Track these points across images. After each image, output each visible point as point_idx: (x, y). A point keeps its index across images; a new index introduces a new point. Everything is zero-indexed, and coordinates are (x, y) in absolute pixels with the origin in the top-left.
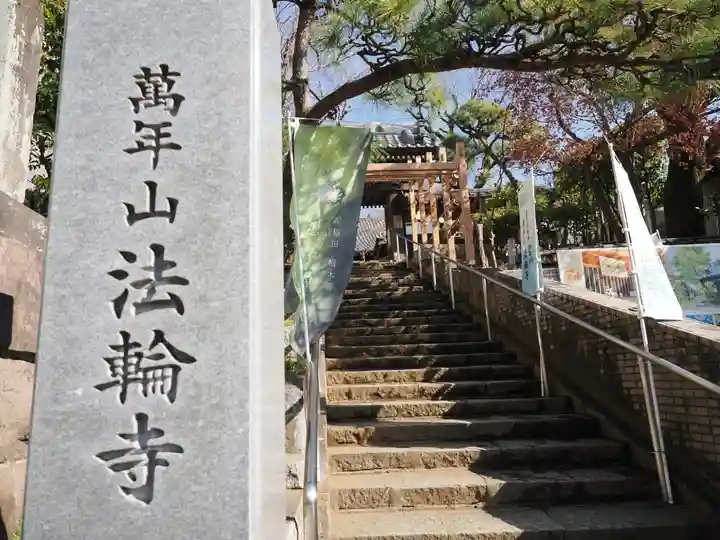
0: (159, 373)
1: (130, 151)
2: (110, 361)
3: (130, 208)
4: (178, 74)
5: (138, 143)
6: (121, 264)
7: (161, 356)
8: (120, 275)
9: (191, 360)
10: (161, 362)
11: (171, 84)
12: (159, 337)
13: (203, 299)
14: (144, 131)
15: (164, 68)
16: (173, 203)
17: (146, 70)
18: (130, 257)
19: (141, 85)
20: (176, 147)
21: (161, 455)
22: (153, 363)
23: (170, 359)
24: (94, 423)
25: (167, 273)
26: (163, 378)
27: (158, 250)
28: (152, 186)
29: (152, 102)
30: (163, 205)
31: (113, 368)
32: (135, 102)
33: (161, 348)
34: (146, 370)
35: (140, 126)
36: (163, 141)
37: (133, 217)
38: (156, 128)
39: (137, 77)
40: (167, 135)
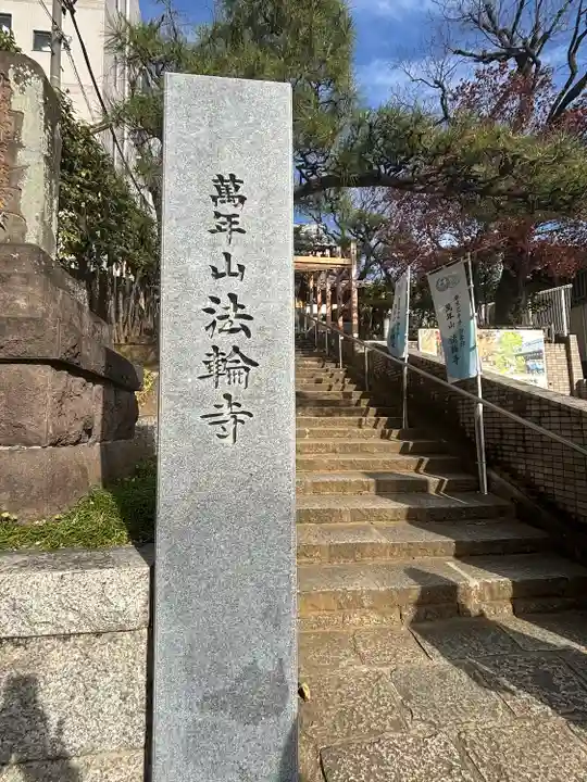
0: (237, 371)
1: (212, 232)
2: (206, 363)
3: (214, 269)
4: (242, 182)
5: (218, 227)
6: (210, 304)
7: (238, 361)
8: (210, 311)
9: (256, 365)
10: (238, 365)
11: (237, 188)
12: (236, 349)
13: (262, 329)
14: (221, 219)
15: (232, 176)
16: (241, 268)
17: (221, 178)
18: (216, 300)
19: (218, 188)
20: (243, 232)
21: (239, 417)
22: (234, 365)
23: (242, 364)
24: (200, 399)
25: (239, 311)
26: (240, 374)
27: (233, 297)
28: (228, 256)
29: (226, 199)
30: (235, 269)
31: (209, 368)
32: (214, 199)
33: (237, 357)
34: (228, 369)
35: (218, 215)
36: (234, 227)
37: (217, 275)
38: (229, 217)
39: (215, 181)
40: (236, 223)
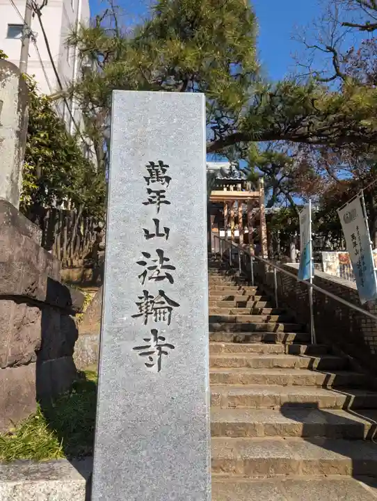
0: (162, 310)
1: (146, 204)
2: (138, 304)
3: (146, 231)
4: (167, 166)
5: (149, 199)
6: (142, 258)
7: (163, 303)
8: (143, 263)
9: (177, 305)
10: (163, 306)
11: (164, 171)
12: (162, 293)
13: (182, 276)
14: (152, 194)
15: (161, 163)
16: (167, 230)
17: (152, 163)
18: (147, 255)
19: (150, 171)
20: (167, 203)
21: (163, 348)
22: (159, 306)
23: (167, 304)
24: (133, 334)
25: (165, 263)
26: (164, 313)
27: (160, 252)
28: (157, 222)
29: (155, 179)
30: (162, 231)
31: (140, 308)
32: (147, 179)
33: (163, 299)
34: (156, 309)
35: (150, 191)
36: (162, 199)
37: (148, 235)
38: (158, 193)
39: (147, 166)
40: (164, 197)
